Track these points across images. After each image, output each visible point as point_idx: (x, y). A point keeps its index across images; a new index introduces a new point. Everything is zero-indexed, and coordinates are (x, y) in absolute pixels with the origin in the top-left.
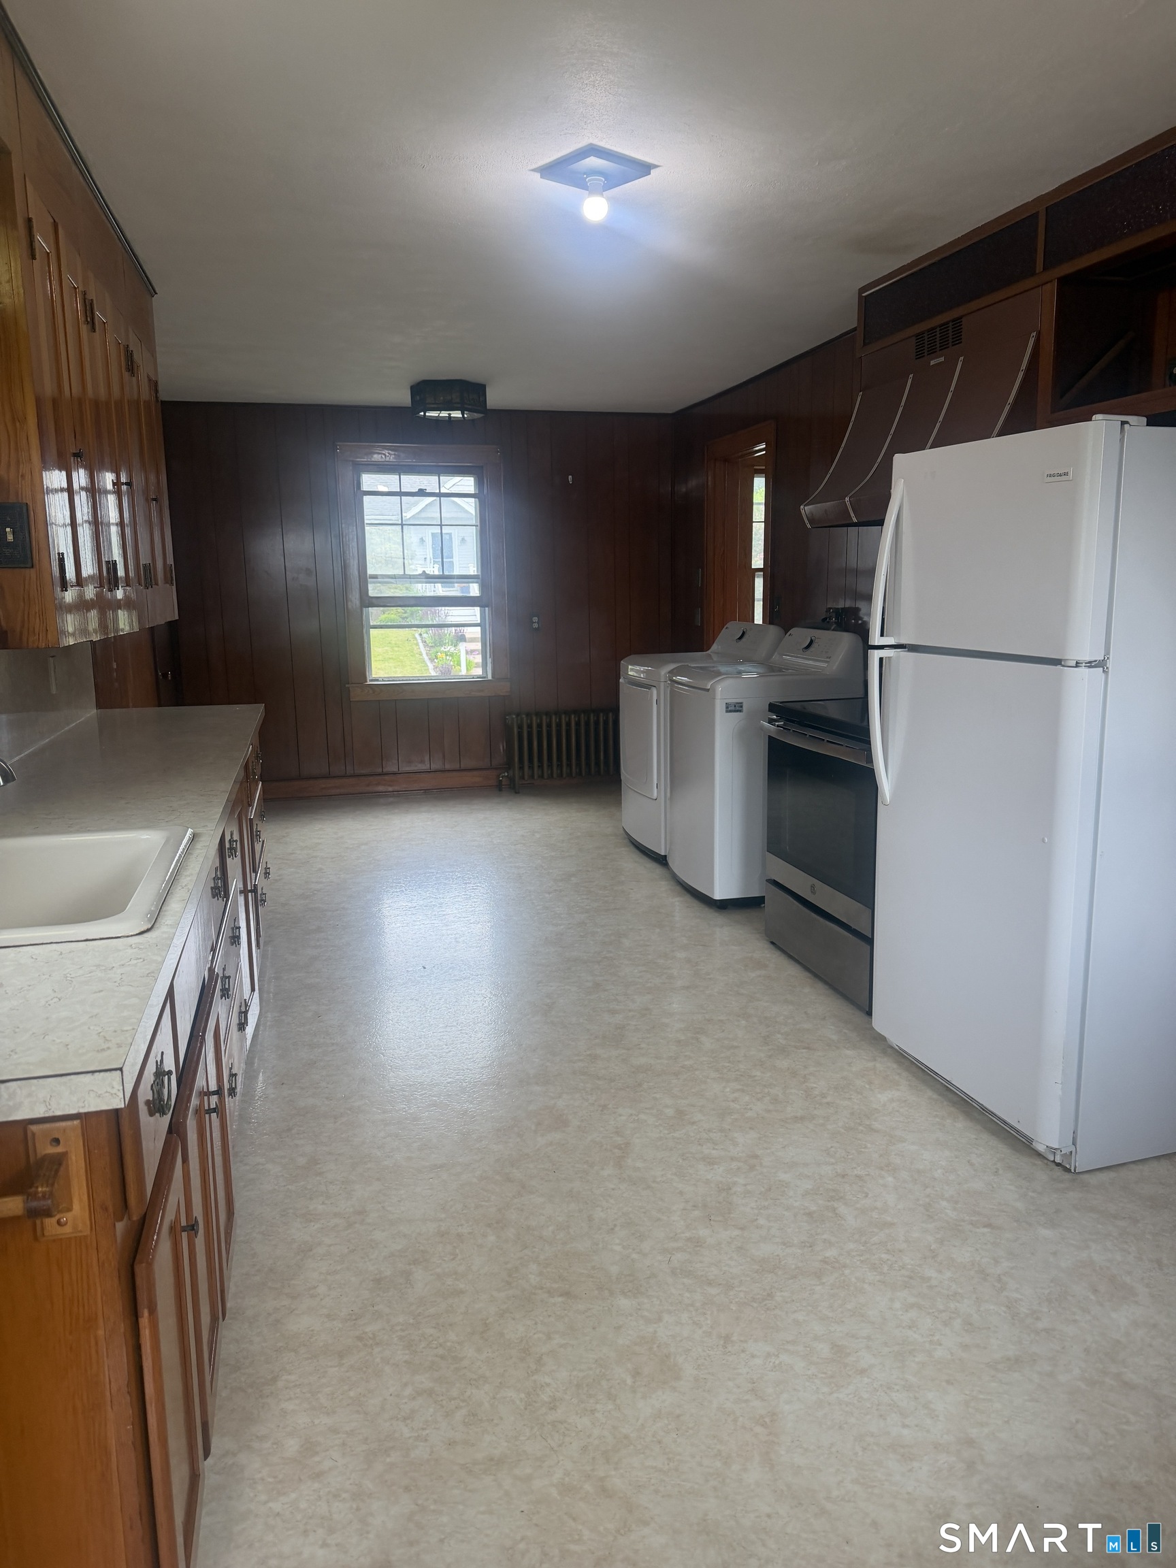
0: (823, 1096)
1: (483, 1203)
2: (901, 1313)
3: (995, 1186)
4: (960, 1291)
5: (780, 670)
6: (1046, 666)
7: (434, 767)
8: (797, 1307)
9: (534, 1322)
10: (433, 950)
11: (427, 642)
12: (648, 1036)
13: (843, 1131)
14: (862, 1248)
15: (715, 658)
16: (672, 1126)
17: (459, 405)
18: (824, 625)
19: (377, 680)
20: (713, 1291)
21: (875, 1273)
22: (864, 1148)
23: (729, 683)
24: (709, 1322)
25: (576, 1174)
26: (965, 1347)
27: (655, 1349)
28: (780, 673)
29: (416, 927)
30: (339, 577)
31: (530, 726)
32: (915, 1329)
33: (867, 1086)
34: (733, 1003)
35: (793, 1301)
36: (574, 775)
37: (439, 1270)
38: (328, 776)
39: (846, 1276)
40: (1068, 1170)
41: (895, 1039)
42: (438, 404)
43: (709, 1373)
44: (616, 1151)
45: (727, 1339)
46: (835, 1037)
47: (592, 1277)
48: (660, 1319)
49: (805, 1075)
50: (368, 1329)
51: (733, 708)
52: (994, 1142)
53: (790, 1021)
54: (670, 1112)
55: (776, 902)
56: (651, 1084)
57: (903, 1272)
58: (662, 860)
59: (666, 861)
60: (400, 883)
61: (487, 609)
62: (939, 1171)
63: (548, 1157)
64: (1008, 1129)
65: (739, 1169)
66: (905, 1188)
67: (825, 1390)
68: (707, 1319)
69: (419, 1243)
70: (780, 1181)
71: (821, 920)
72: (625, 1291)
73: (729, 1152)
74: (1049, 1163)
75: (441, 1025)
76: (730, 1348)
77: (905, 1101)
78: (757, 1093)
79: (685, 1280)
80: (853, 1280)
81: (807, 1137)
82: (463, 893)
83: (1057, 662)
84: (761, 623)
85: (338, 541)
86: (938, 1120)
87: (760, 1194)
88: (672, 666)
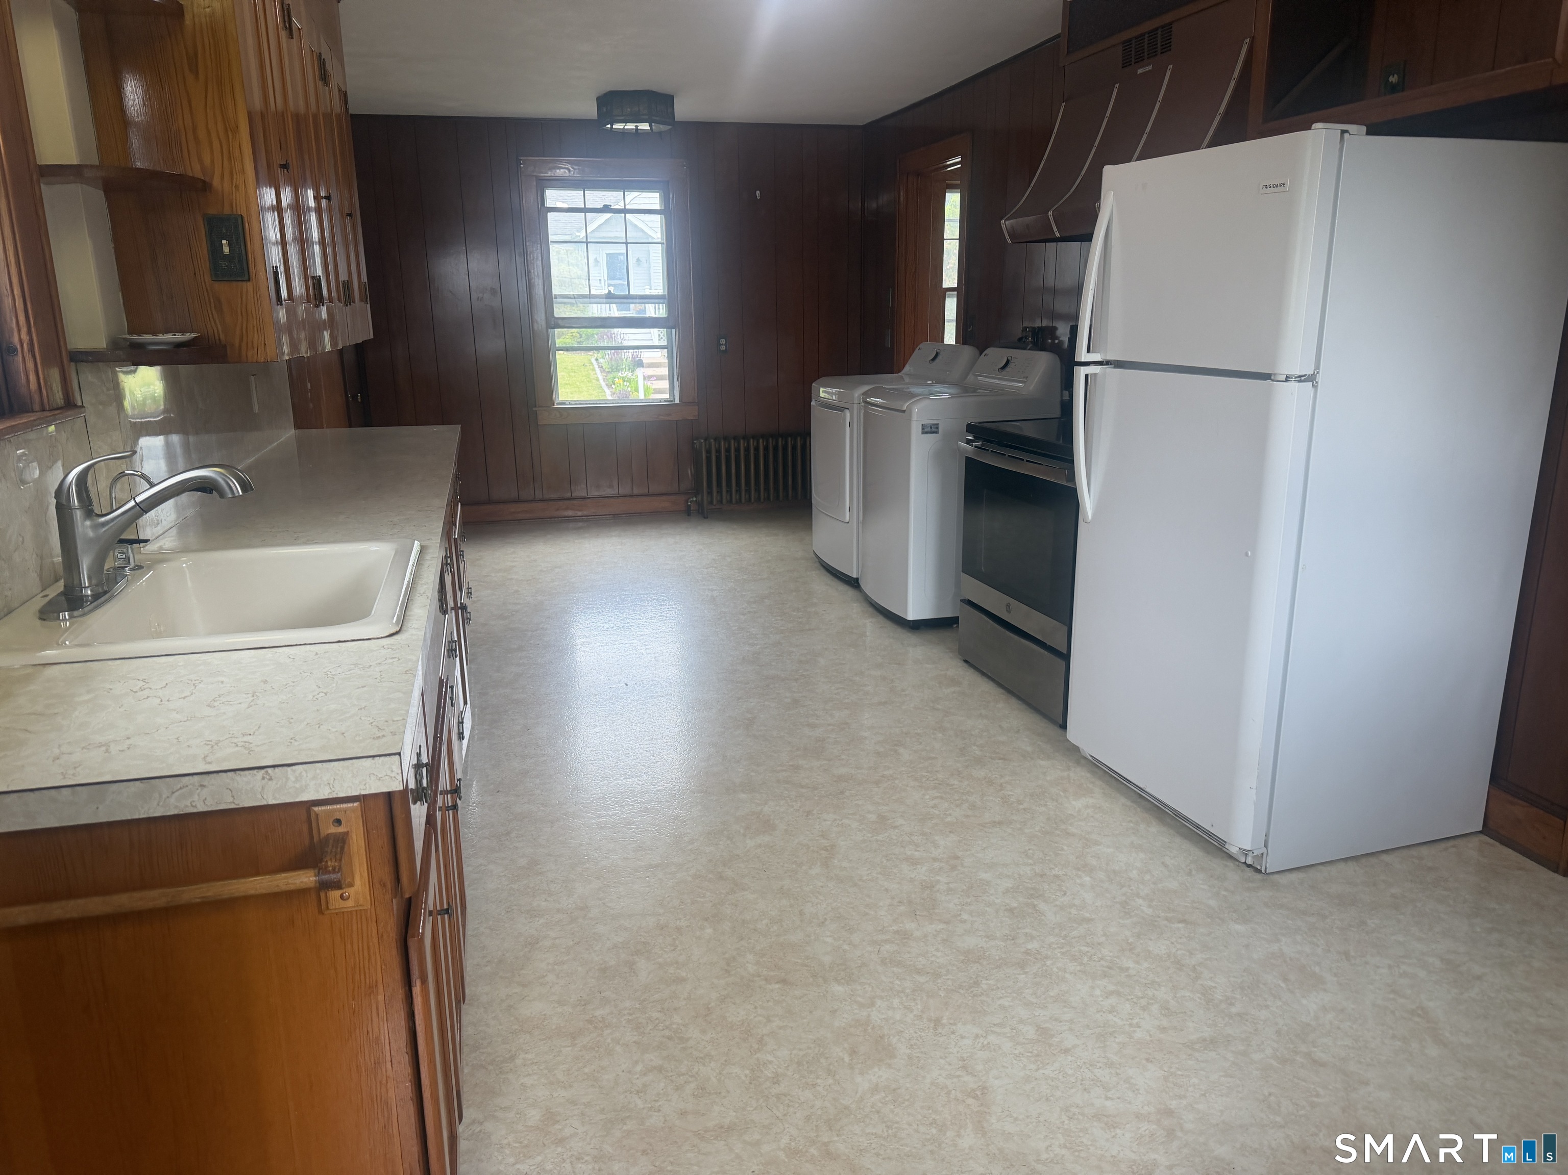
0: (1020, 802)
1: (699, 899)
2: (1101, 999)
3: (1188, 885)
4: (1157, 979)
5: (974, 391)
6: (1255, 381)
7: (622, 492)
8: (1003, 994)
9: (753, 1007)
10: (634, 668)
11: (604, 367)
12: (848, 748)
13: (1040, 834)
14: (1062, 941)
15: (907, 380)
16: (875, 829)
17: (647, 117)
18: (1020, 344)
19: (564, 404)
20: (922, 979)
21: (1076, 964)
22: (1060, 850)
23: (924, 403)
24: (919, 1007)
25: (786, 873)
26: (1163, 1029)
27: (870, 1031)
28: (975, 394)
29: (615, 647)
30: (524, 298)
31: (718, 451)
32: (1115, 1014)
33: (1062, 794)
34: (929, 717)
35: (999, 988)
36: (762, 500)
37: (660, 960)
38: (518, 501)
39: (1047, 966)
40: (1259, 871)
41: (1089, 749)
42: (624, 115)
43: (922, 1052)
44: (823, 852)
45: (937, 1022)
46: (1029, 749)
47: (807, 966)
48: (873, 1004)
49: (1001, 784)
50: (599, 1013)
51: (929, 429)
52: (1187, 845)
53: (985, 734)
54: (873, 817)
55: (970, 620)
56: (853, 792)
57: (1103, 962)
58: (854, 583)
59: (858, 583)
60: (596, 604)
61: (673, 330)
62: (1135, 872)
63: (758, 857)
64: (1200, 833)
65: (941, 868)
66: (1102, 887)
67: (1033, 1067)
68: (917, 1004)
69: (640, 935)
70: (981, 880)
71: (1016, 637)
72: (839, 978)
73: (931, 853)
74: (1240, 864)
75: (647, 738)
76: (940, 1030)
77: (1099, 807)
78: (956, 800)
79: (895, 969)
80: (1055, 969)
81: (1006, 840)
82: (659, 615)
83: (1267, 377)
84: (954, 343)
85: (523, 260)
86: (1132, 825)
87: (962, 892)
88: (866, 388)
